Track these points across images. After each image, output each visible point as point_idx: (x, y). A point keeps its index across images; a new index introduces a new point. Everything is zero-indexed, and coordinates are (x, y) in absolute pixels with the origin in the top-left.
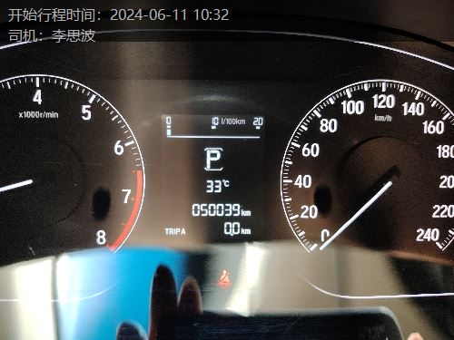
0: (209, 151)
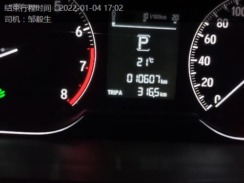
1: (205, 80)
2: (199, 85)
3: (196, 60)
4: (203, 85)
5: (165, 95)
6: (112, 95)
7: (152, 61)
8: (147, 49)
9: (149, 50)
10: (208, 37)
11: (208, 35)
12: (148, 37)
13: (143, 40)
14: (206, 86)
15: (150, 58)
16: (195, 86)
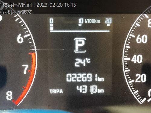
0: (77, 40)
1: (138, 76)
2: (133, 81)
3: (129, 59)
4: (137, 81)
5: (102, 91)
6: (54, 94)
7: (89, 61)
8: (84, 50)
9: (85, 51)
10: (140, 37)
11: (139, 36)
12: (84, 40)
13: (79, 42)
14: (139, 81)
15: (86, 59)
16: (129, 83)
